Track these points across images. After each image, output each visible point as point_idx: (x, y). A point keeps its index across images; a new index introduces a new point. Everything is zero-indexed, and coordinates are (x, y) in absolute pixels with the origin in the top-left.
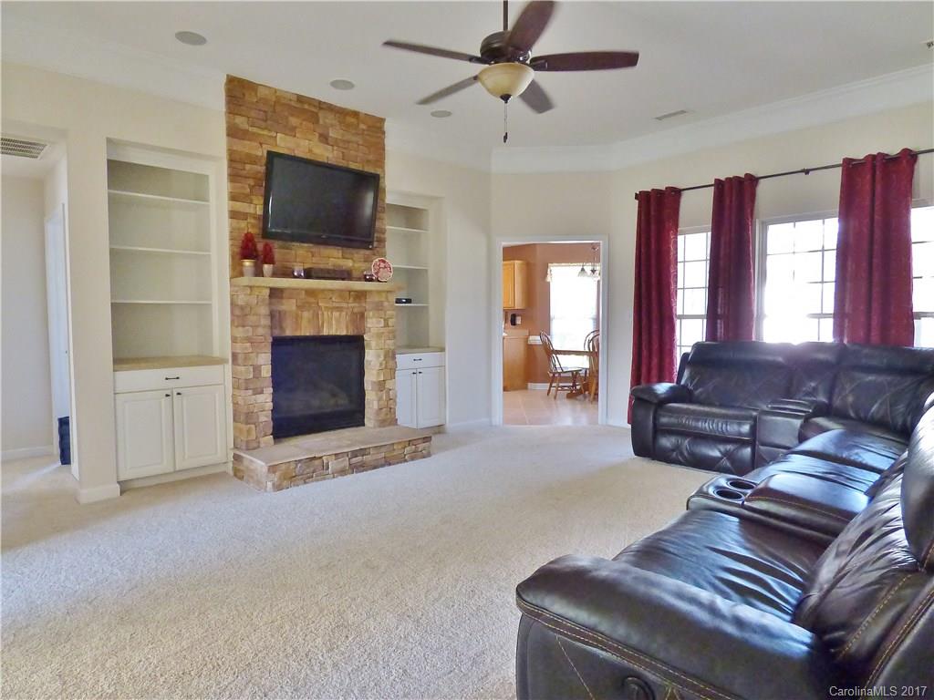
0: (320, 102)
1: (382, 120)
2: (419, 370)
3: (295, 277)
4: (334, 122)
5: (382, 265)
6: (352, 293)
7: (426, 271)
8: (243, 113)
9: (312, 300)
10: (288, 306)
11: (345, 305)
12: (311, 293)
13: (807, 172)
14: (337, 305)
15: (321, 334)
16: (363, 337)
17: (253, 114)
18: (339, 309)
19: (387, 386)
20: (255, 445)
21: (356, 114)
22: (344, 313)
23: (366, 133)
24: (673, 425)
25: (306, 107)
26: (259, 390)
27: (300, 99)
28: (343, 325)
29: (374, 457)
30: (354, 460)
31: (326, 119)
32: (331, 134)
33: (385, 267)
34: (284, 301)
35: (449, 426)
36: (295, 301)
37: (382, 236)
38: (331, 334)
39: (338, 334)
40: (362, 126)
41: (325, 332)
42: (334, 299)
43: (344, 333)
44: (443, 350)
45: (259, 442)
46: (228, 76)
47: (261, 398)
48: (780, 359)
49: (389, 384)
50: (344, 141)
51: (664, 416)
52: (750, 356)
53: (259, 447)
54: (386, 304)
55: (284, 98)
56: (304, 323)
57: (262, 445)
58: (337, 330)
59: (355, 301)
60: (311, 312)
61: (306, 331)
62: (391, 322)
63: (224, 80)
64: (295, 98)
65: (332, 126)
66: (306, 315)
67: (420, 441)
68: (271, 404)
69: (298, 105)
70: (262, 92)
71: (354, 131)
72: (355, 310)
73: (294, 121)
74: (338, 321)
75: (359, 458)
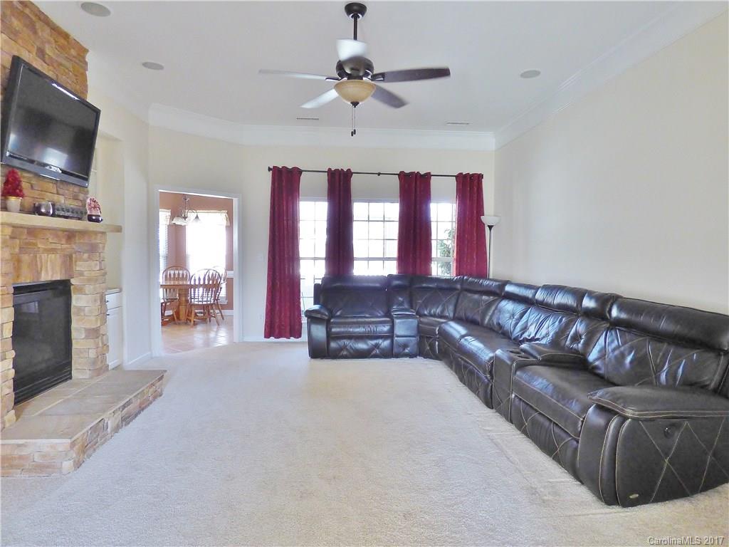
1: (85, 51)
3: (43, 214)
4: (50, 38)
5: (93, 204)
6: (65, 233)
9: (32, 240)
11: (59, 247)
13: (379, 174)
14: (53, 247)
15: (40, 280)
16: (69, 280)
18: (53, 251)
21: (67, 36)
22: (58, 256)
23: (75, 60)
24: (343, 332)
25: (27, 11)
28: (58, 269)
31: (45, 33)
32: (47, 51)
33: (95, 207)
38: (48, 279)
40: (72, 52)
41: (43, 277)
42: (50, 240)
43: (58, 278)
44: (121, 290)
48: (378, 285)
49: (102, 330)
50: (58, 62)
51: (334, 327)
52: (350, 284)
53: (4, 428)
54: (100, 245)
56: (25, 267)
57: (7, 425)
58: (52, 275)
59: (67, 241)
60: (31, 254)
61: (27, 277)
65: (48, 42)
68: (14, 370)
69: (20, 7)
71: (66, 55)
72: (66, 252)
73: (16, 24)
74: (54, 265)
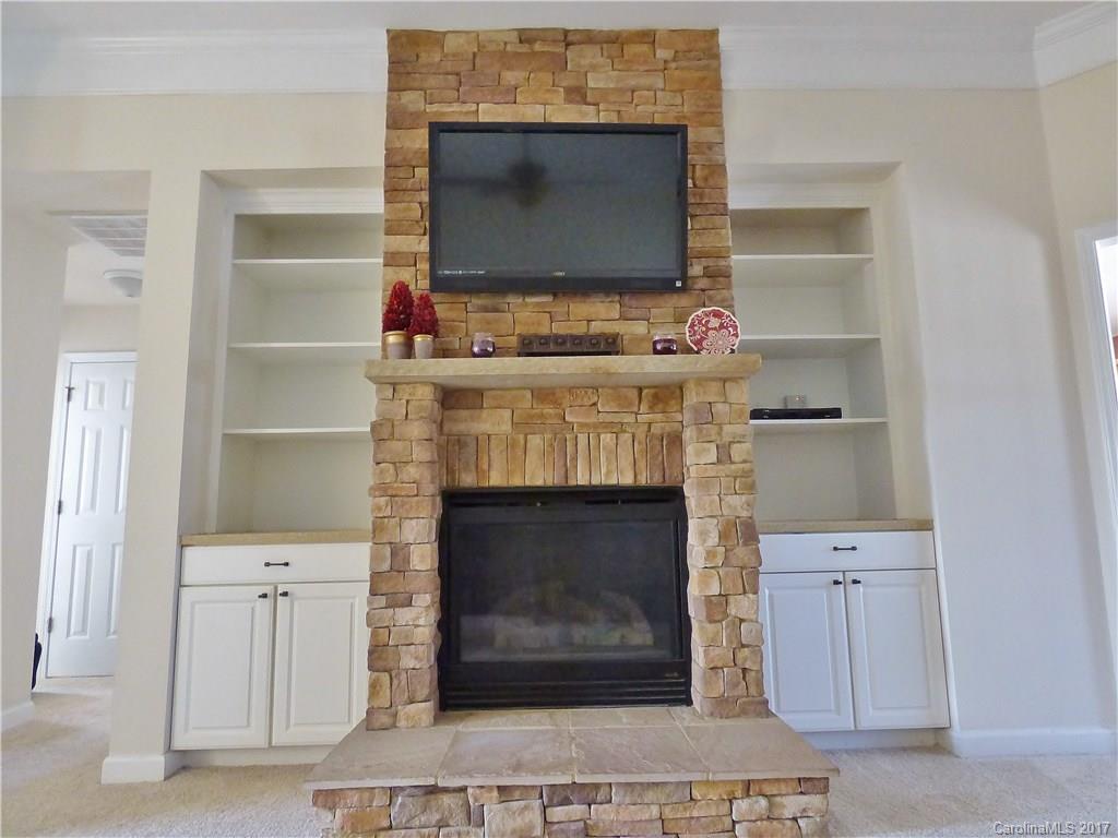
0: (566, 32)
1: (714, 33)
2: (851, 576)
3: (475, 355)
4: (600, 60)
5: (715, 322)
6: (645, 392)
7: (875, 343)
8: (416, 84)
9: (549, 410)
10: (492, 423)
11: (628, 419)
12: (544, 393)
14: (609, 418)
15: (572, 482)
16: (680, 489)
17: (432, 81)
18: (617, 429)
19: (732, 611)
20: (385, 719)
21: (648, 37)
22: (626, 437)
23: (673, 65)
25: (538, 47)
26: (401, 597)
27: (526, 36)
28: (625, 461)
29: (624, 816)
30: (557, 813)
31: (583, 59)
32: (591, 84)
33: (722, 326)
34: (485, 413)
35: (959, 735)
36: (507, 414)
37: (722, 263)
38: (595, 482)
39: (613, 481)
40: (662, 54)
41: (581, 478)
43: (627, 480)
44: (925, 525)
45: (395, 715)
46: (388, 31)
47: (404, 615)
49: (739, 606)
50: (621, 91)
53: (394, 726)
54: (719, 408)
55: (491, 41)
56: (533, 459)
57: (402, 723)
58: (608, 473)
59: (652, 409)
60: (548, 436)
61: (537, 475)
62: (737, 452)
63: (384, 39)
64: (514, 37)
65: (594, 68)
66: (535, 441)
67: (784, 788)
69: (524, 48)
70: (451, 44)
71: (642, 68)
72: (656, 429)
73: (510, 77)
74: (614, 454)
75: (577, 810)
